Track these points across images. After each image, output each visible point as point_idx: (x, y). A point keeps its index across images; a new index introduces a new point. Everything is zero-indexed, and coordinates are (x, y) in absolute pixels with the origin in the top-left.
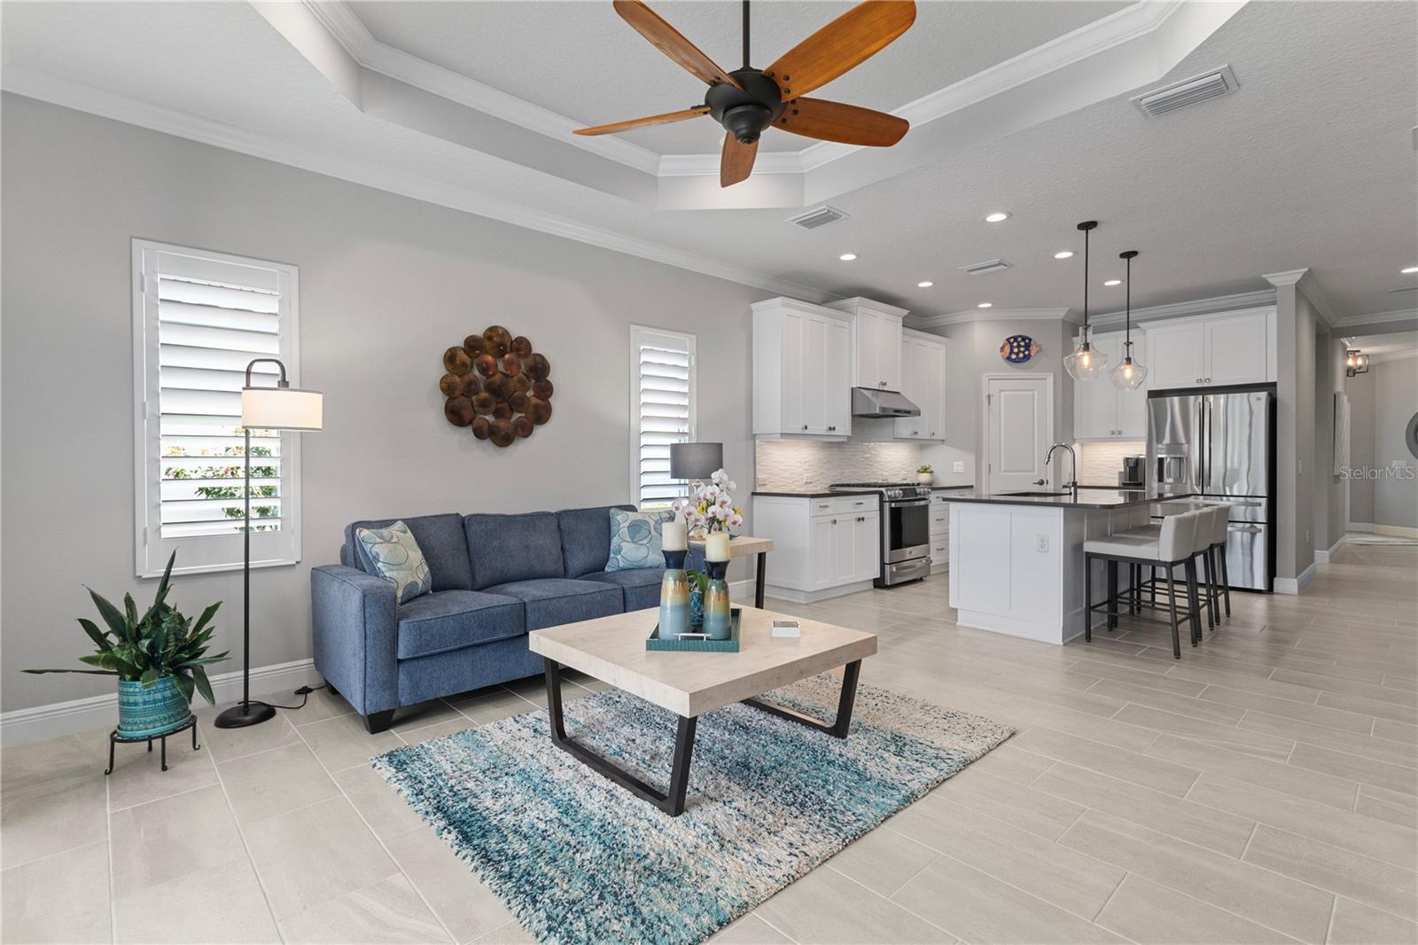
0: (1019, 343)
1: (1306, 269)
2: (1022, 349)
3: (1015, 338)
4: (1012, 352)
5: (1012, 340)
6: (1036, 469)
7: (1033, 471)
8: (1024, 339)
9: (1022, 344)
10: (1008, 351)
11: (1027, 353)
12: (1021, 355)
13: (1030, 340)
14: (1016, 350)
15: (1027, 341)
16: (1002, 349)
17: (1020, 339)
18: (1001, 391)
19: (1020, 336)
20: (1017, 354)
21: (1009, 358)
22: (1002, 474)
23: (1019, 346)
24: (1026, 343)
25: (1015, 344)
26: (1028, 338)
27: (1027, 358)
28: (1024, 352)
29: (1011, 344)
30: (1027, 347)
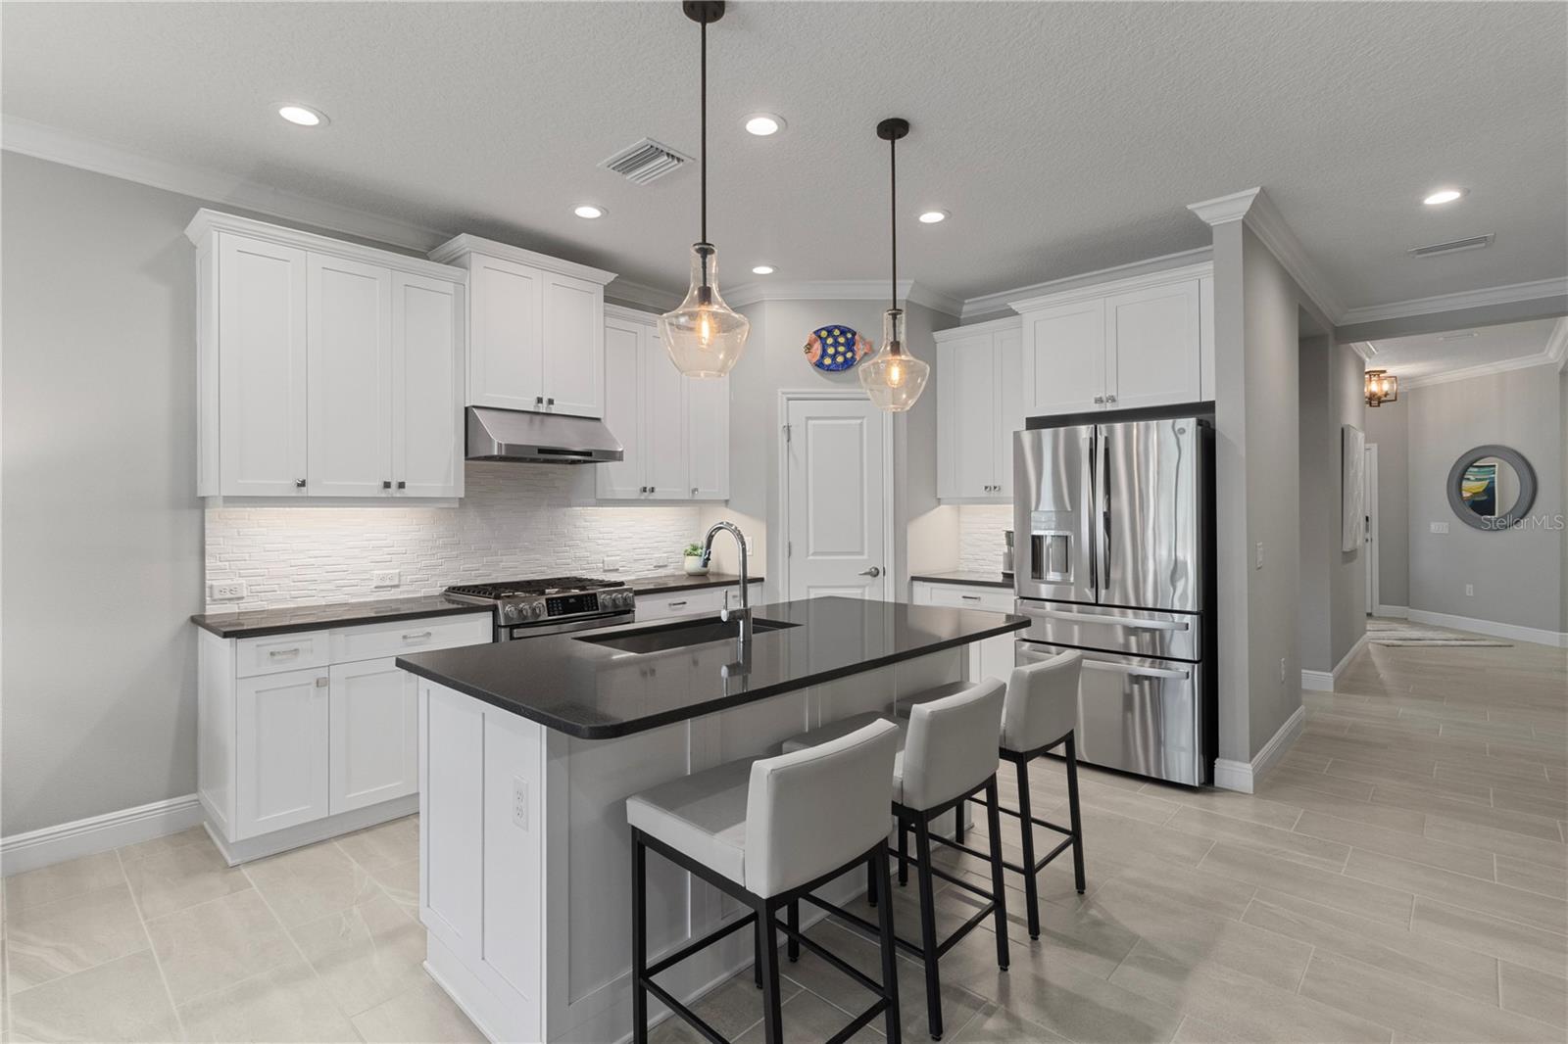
0: (836, 338)
1: (1257, 190)
2: (841, 349)
3: (830, 331)
4: (824, 354)
5: (824, 334)
6: (866, 551)
7: (861, 553)
8: (843, 332)
9: (842, 340)
10: (819, 352)
11: (849, 355)
12: (840, 359)
13: (854, 334)
14: (831, 351)
15: (849, 336)
16: (809, 347)
17: (837, 332)
18: (808, 418)
19: (836, 327)
20: (833, 357)
21: (819, 365)
22: (811, 558)
23: (836, 344)
24: (847, 339)
25: (830, 341)
26: (850, 330)
27: (848, 364)
28: (844, 354)
29: (823, 340)
30: (850, 345)
